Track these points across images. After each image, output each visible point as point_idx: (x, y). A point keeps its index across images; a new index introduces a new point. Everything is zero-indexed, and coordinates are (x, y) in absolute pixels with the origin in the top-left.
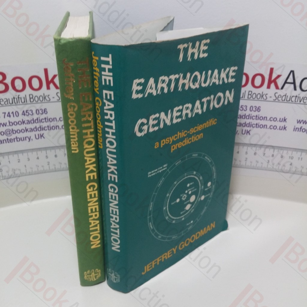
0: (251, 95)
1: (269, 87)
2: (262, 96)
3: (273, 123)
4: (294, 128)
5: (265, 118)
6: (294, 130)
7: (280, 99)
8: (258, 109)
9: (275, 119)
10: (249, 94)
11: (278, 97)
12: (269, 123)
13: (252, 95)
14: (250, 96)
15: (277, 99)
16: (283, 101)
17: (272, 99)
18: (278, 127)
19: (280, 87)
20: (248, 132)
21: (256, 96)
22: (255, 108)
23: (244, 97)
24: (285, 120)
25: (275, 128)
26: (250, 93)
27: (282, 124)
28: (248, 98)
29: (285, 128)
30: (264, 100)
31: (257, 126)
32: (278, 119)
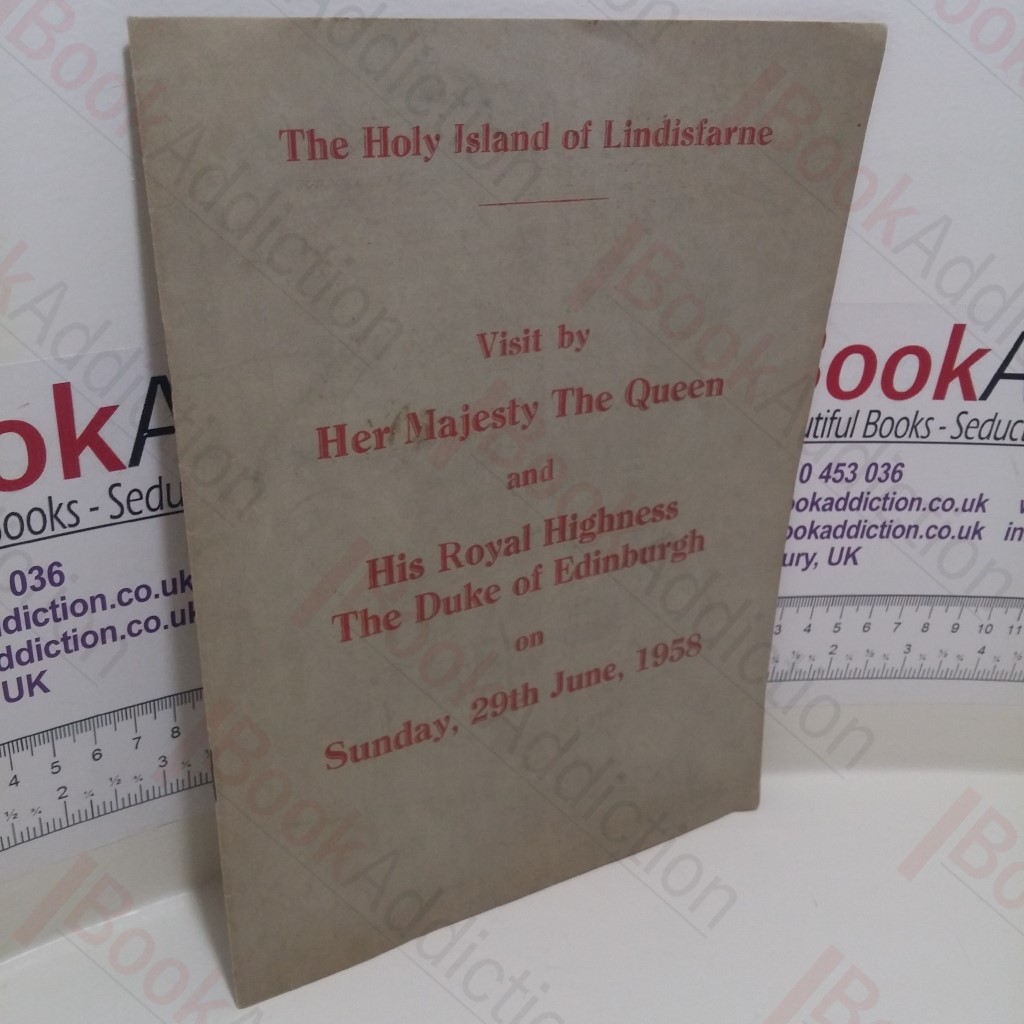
0: (874, 424)
1: (940, 393)
2: (915, 427)
3: (940, 519)
4: (1009, 529)
5: (914, 503)
6: (1006, 539)
7: (973, 433)
8: (895, 472)
9: (947, 504)
10: (868, 423)
11: (968, 427)
12: (925, 520)
13: (879, 424)
14: (871, 429)
15: (965, 434)
16: (982, 441)
17: (945, 436)
18: (955, 532)
19: (979, 390)
20: (851, 556)
21: (894, 427)
22: (886, 467)
23: (851, 436)
24: (981, 504)
25: (943, 532)
26: (874, 417)
27: (969, 519)
28: (864, 436)
29: (977, 532)
30: (920, 440)
31: (887, 531)
32: (959, 504)
